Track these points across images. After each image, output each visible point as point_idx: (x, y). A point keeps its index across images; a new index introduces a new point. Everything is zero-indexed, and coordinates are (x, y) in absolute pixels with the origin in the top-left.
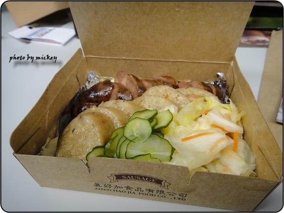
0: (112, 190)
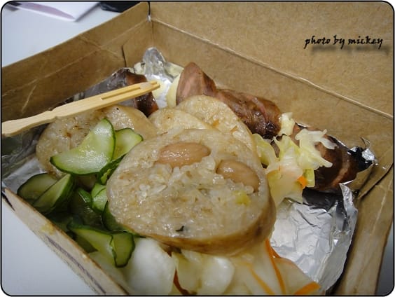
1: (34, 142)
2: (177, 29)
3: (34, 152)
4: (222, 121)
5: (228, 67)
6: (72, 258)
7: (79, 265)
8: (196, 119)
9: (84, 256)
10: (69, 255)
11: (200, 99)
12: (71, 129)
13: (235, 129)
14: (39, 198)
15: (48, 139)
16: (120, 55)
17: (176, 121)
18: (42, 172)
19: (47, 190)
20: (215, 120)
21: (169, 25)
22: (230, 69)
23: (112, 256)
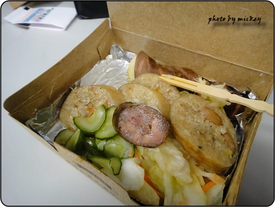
1: (58, 112)
2: (128, 32)
3: (59, 117)
4: (162, 87)
5: (162, 51)
6: (91, 173)
7: (95, 176)
8: (146, 88)
9: (99, 171)
10: (90, 172)
11: (147, 76)
12: (77, 103)
13: (170, 91)
14: (66, 143)
15: (65, 110)
16: (97, 53)
17: (135, 91)
18: (64, 128)
19: (70, 138)
20: (157, 87)
21: (123, 30)
22: (163, 52)
23: (111, 170)
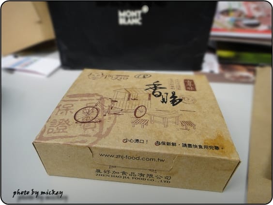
0: (110, 176)
